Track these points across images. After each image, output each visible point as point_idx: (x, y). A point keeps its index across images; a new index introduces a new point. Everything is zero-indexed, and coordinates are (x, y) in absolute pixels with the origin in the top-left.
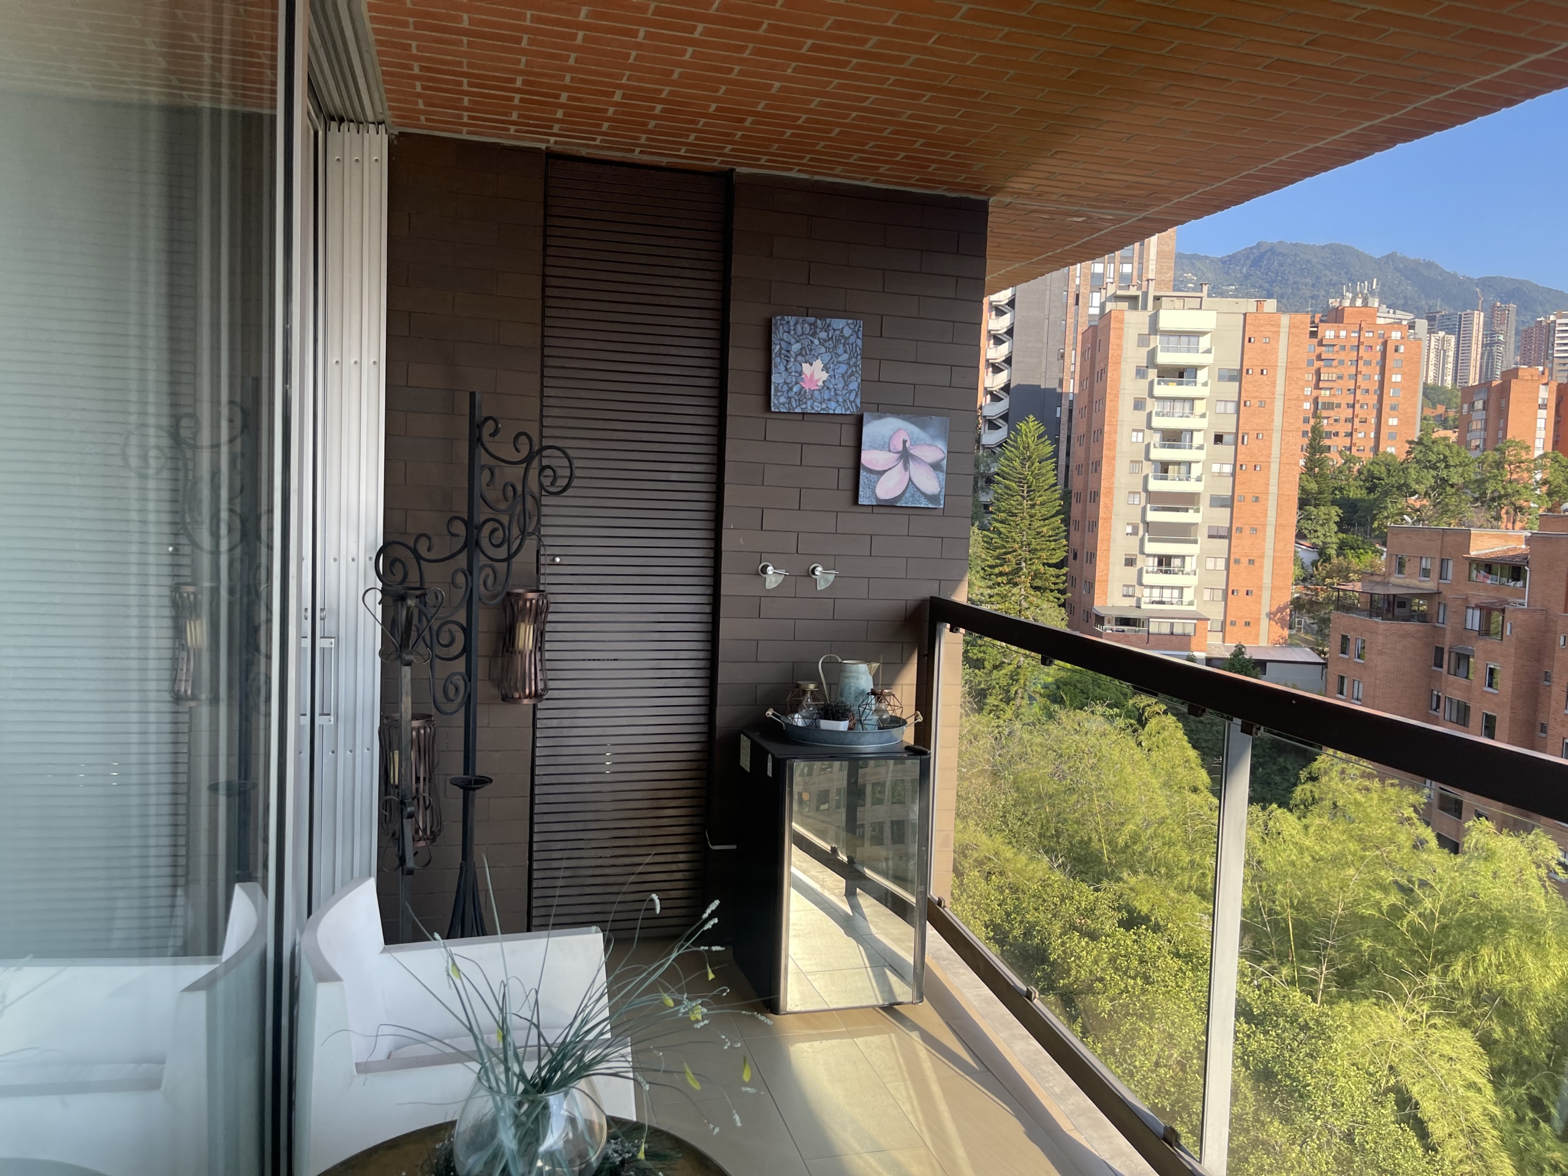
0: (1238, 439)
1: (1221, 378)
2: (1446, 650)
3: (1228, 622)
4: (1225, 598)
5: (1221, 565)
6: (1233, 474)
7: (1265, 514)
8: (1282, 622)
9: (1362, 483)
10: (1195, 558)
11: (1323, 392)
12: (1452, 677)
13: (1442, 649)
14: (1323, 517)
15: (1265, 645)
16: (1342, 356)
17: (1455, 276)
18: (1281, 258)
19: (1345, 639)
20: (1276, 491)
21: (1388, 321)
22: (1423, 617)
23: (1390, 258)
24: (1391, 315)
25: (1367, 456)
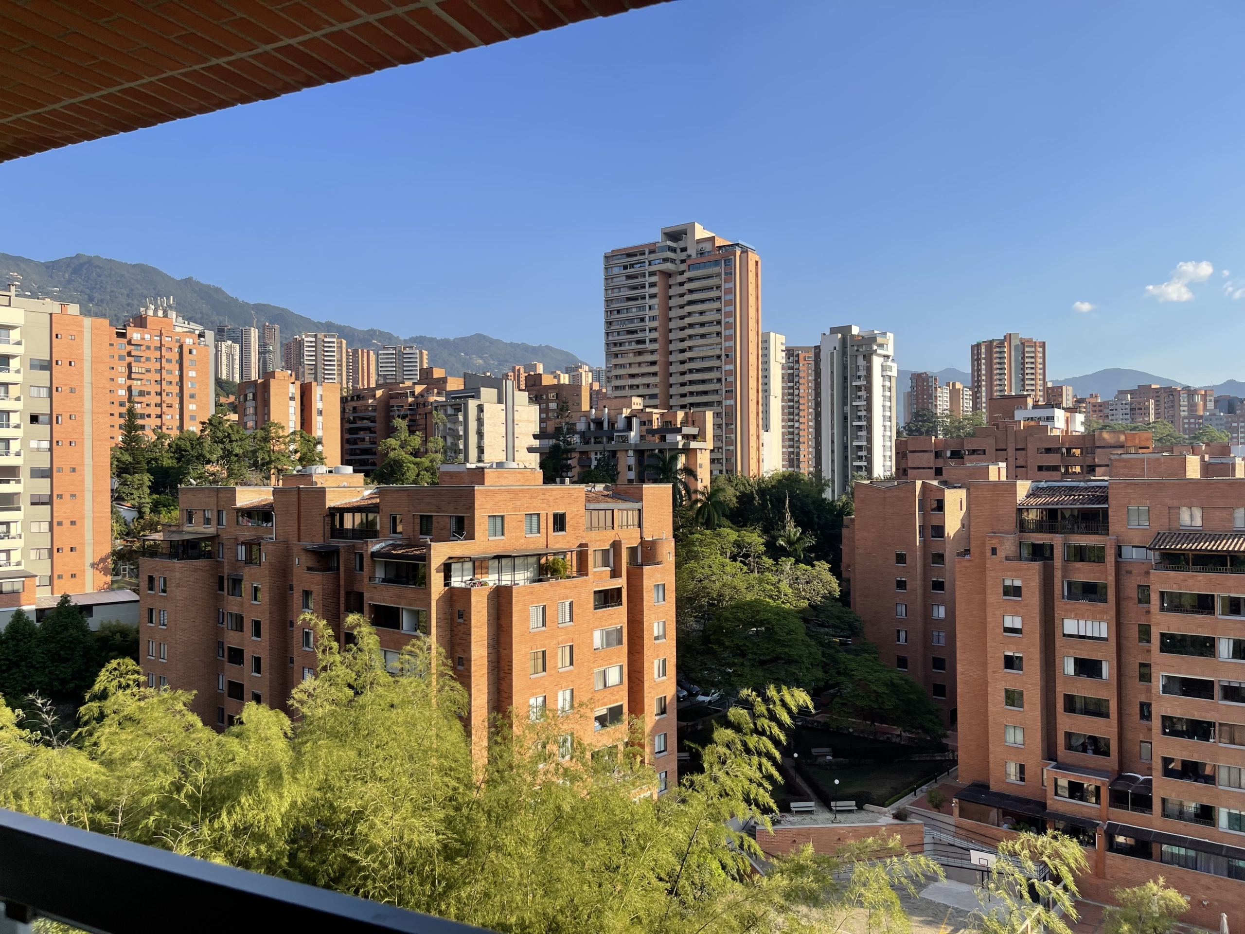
0: (52, 420)
1: (33, 367)
2: (226, 577)
3: (55, 576)
4: (51, 556)
5: (45, 527)
6: (51, 449)
7: (82, 481)
8: (105, 571)
9: (172, 455)
10: (19, 524)
11: (135, 382)
12: (230, 597)
13: (223, 577)
14: (137, 482)
15: (91, 591)
16: (148, 354)
17: (236, 300)
18: (98, 270)
19: (151, 579)
20: (91, 463)
21: (185, 330)
22: (208, 555)
23: (188, 281)
24: (186, 325)
25: (175, 433)
